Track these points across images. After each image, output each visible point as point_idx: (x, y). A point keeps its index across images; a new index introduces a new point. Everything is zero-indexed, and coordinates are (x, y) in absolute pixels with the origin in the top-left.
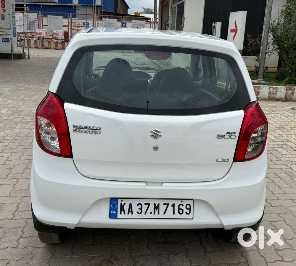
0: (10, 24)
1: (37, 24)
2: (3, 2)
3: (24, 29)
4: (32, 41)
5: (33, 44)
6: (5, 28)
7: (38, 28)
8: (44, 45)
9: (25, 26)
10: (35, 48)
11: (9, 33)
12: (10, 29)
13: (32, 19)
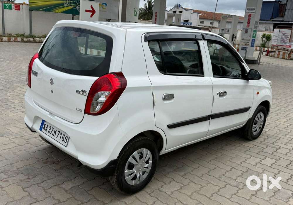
0: (250, 36)
1: (289, 39)
2: (249, 20)
3: (277, 43)
4: (281, 53)
5: (282, 55)
6: (246, 39)
7: (289, 42)
8: (290, 57)
9: (279, 40)
10: (282, 58)
11: (248, 44)
12: (249, 40)
13: (286, 35)
